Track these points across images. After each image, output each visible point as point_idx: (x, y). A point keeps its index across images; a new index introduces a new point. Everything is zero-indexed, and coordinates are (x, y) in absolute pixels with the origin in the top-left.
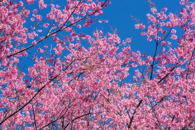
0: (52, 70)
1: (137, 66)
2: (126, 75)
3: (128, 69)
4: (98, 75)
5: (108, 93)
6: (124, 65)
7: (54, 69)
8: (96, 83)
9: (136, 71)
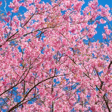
0: (8, 31)
1: (106, 21)
2: (94, 33)
3: (95, 26)
4: (60, 33)
5: (72, 53)
6: (91, 22)
7: (11, 29)
8: (58, 42)
9: (105, 27)
